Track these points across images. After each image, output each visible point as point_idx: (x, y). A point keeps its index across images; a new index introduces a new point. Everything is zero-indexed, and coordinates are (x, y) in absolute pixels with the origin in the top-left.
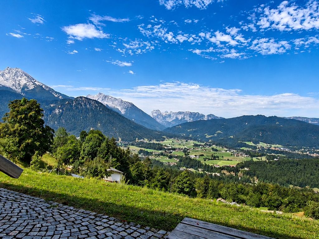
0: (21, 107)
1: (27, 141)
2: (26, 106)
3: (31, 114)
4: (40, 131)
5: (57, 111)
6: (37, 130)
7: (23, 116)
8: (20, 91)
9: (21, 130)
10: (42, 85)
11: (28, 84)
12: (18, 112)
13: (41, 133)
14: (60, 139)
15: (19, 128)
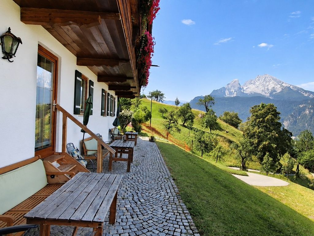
0: (260, 112)
1: (264, 143)
2: (263, 111)
3: (268, 117)
4: (277, 133)
5: (307, 112)
6: (274, 133)
7: (261, 119)
8: (268, 95)
9: (259, 132)
10: (290, 86)
11: (275, 87)
12: (257, 116)
13: (277, 135)
14: (304, 143)
15: (258, 131)
